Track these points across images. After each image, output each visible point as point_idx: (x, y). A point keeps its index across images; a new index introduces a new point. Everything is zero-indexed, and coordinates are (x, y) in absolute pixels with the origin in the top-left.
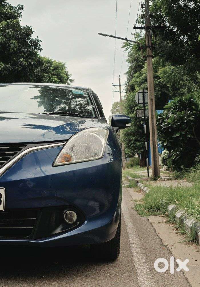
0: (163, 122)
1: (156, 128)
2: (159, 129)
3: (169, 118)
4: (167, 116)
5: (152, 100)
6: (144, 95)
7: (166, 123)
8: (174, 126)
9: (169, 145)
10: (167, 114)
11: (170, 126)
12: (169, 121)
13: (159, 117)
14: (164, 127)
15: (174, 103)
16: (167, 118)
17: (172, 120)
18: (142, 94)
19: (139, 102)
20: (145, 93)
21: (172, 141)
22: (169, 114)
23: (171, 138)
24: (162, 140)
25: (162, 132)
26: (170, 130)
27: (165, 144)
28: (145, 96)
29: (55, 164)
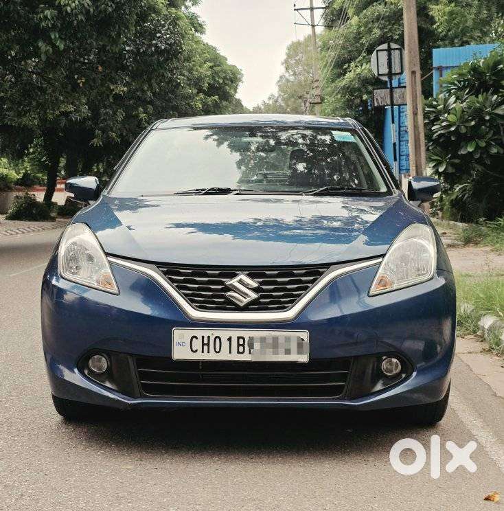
0: (437, 119)
1: (422, 136)
2: (429, 137)
3: (451, 112)
4: (445, 106)
5: (414, 73)
6: (389, 55)
7: (444, 124)
8: (463, 130)
9: (451, 170)
10: (446, 100)
11: (453, 129)
12: (452, 118)
13: (427, 109)
14: (439, 132)
15: (460, 75)
16: (447, 110)
17: (459, 114)
18: (385, 53)
19: (380, 73)
20: (392, 51)
21: (457, 161)
22: (449, 101)
23: (455, 156)
24: (435, 160)
25: (436, 142)
26: (453, 139)
27: (441, 169)
28: (393, 58)
29: (371, 293)
